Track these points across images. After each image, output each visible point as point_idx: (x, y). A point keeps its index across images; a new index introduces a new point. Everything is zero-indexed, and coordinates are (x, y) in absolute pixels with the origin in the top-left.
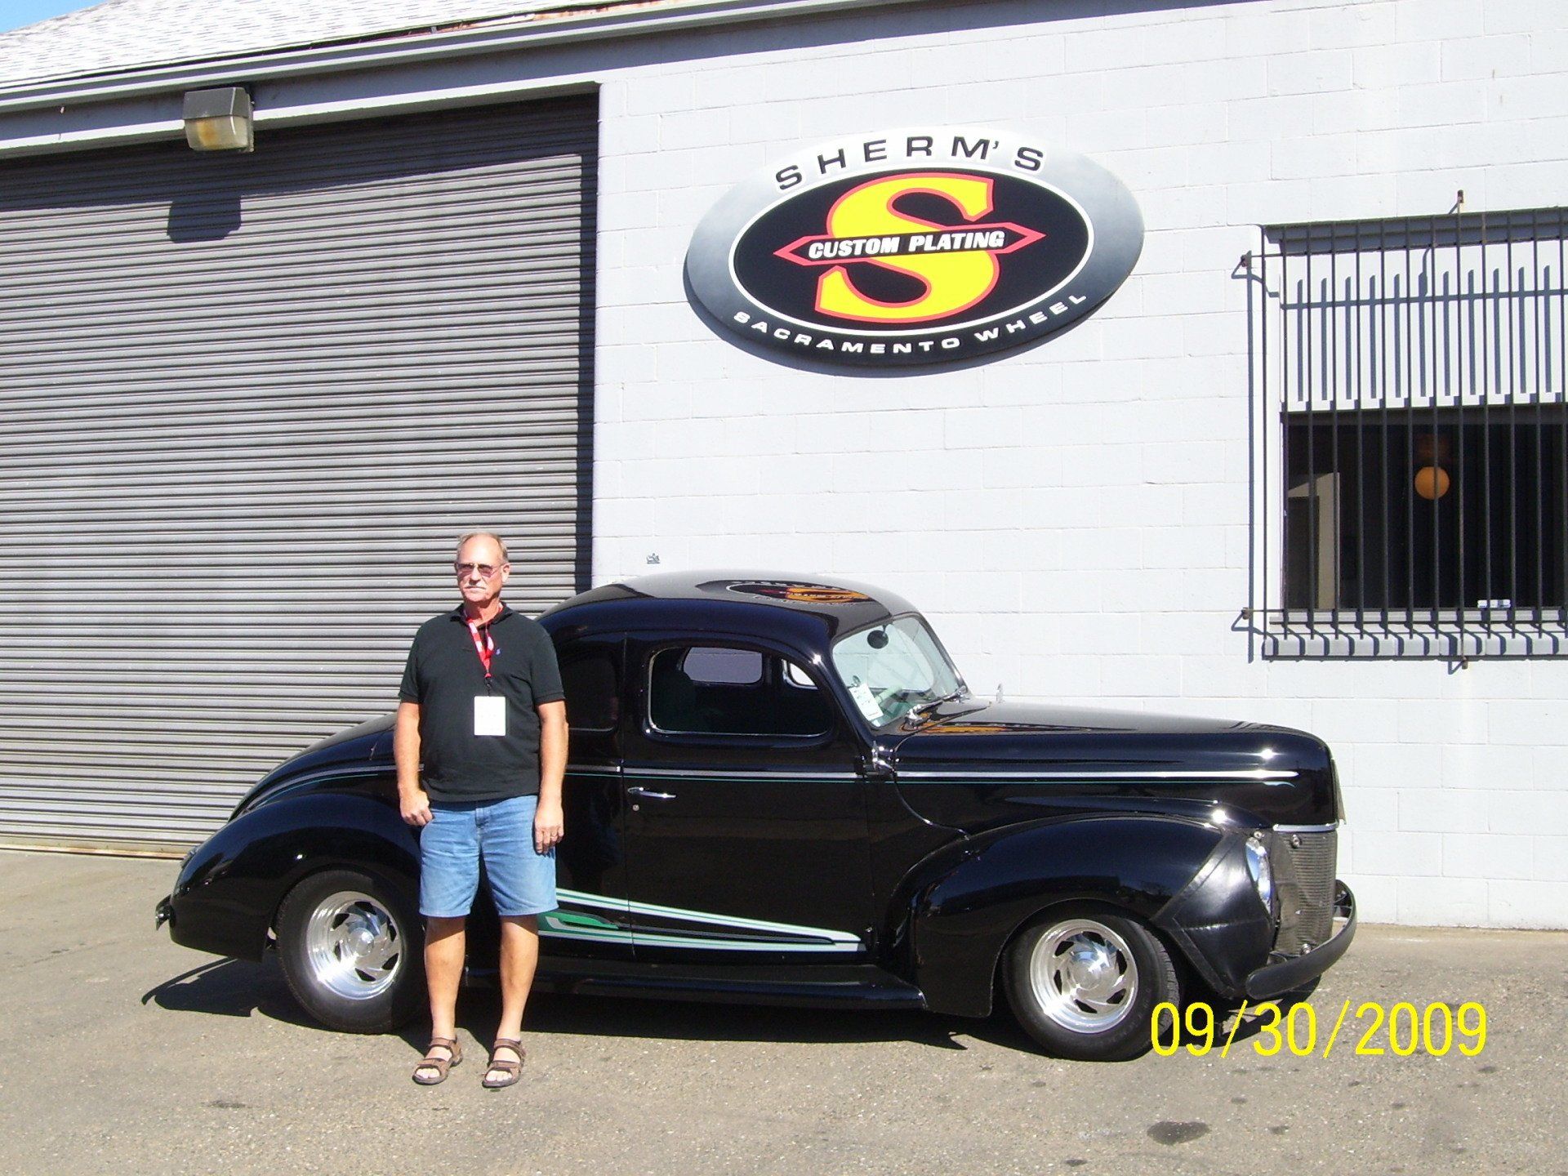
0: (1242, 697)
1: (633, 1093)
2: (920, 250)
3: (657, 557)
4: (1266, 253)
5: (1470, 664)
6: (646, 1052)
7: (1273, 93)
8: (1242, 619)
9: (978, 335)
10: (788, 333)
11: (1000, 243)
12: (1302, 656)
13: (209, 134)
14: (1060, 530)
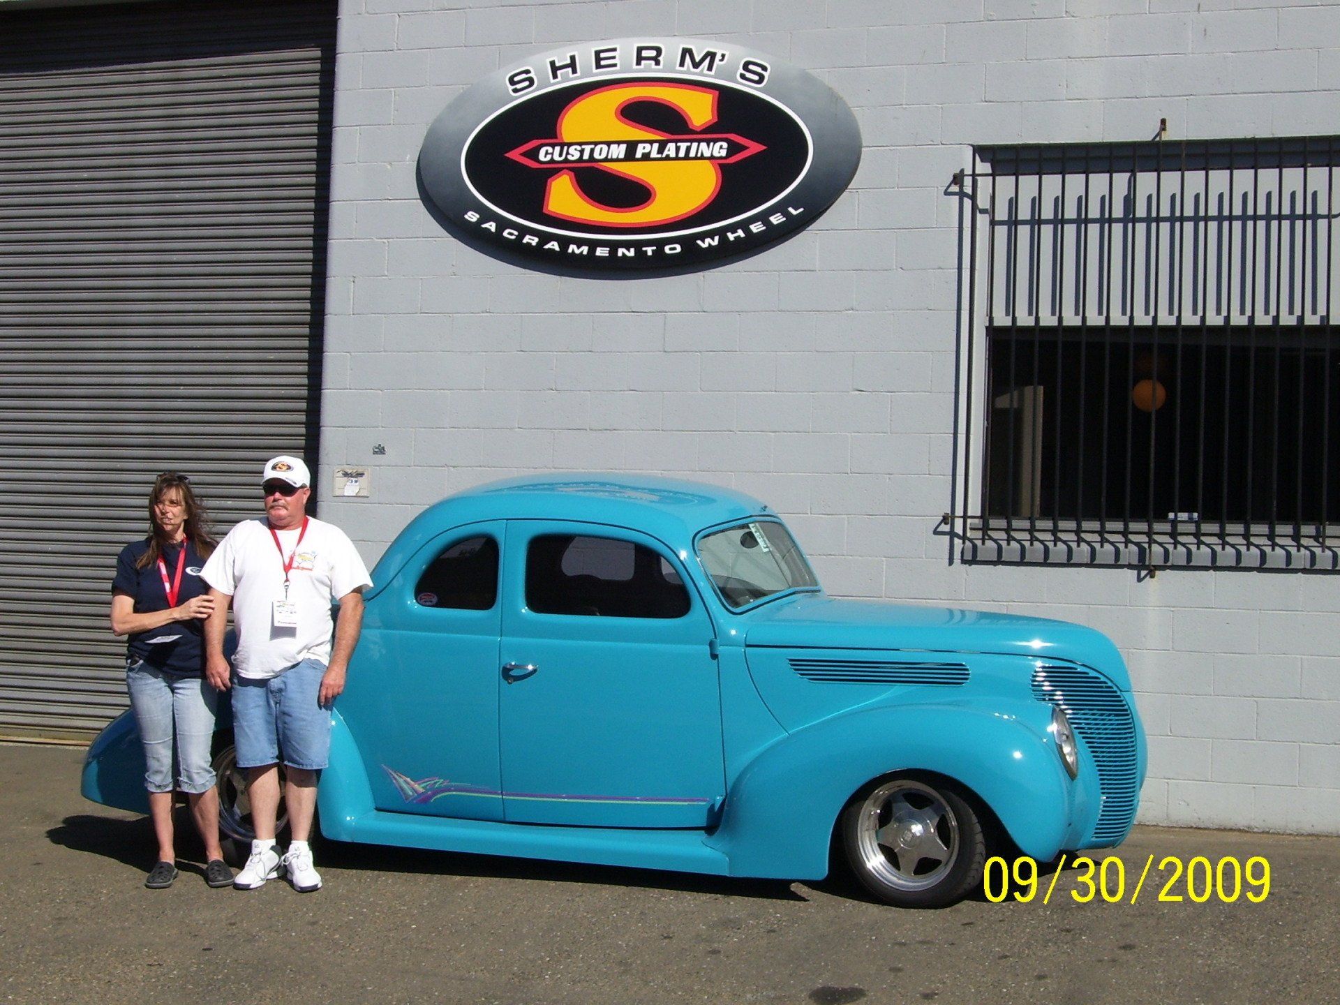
0: (941, 599)
1: (337, 954)
2: (646, 157)
3: (383, 448)
4: (977, 172)
5: (1157, 573)
6: (351, 918)
7: (990, 18)
8: (943, 524)
9: (699, 242)
10: (516, 233)
11: (723, 153)
12: (999, 561)
14: (772, 434)
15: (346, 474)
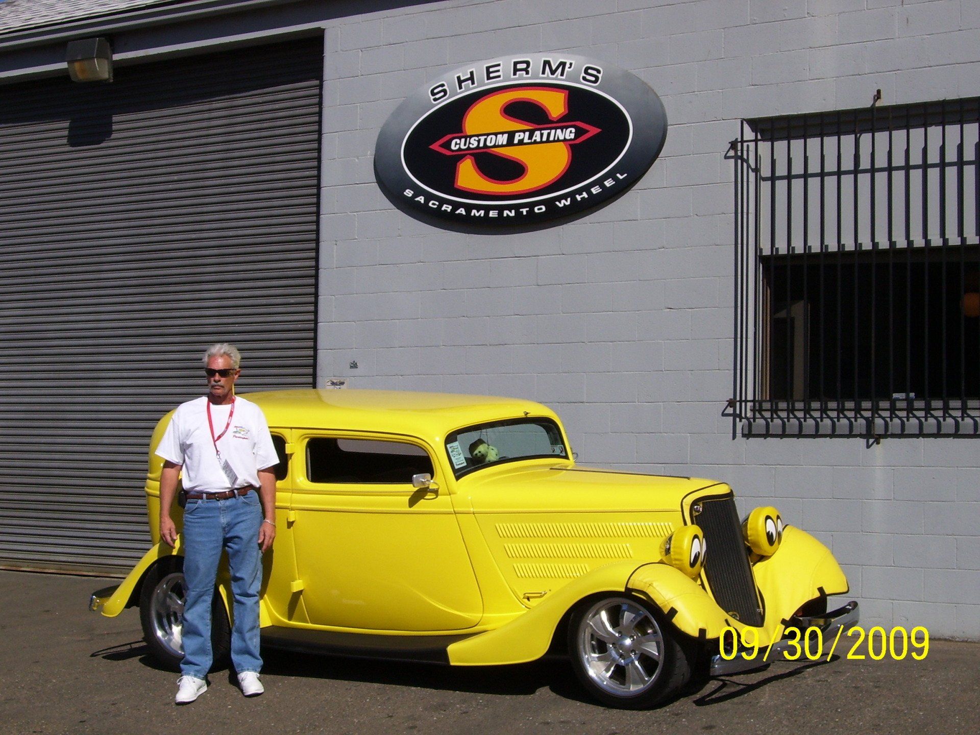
0: (729, 464)
2: (521, 142)
3: (356, 363)
5: (882, 440)
7: (754, 22)
8: (729, 407)
9: (557, 203)
10: (437, 203)
11: (572, 136)
12: (768, 434)
13: (83, 71)
14: (611, 343)
15: (333, 384)
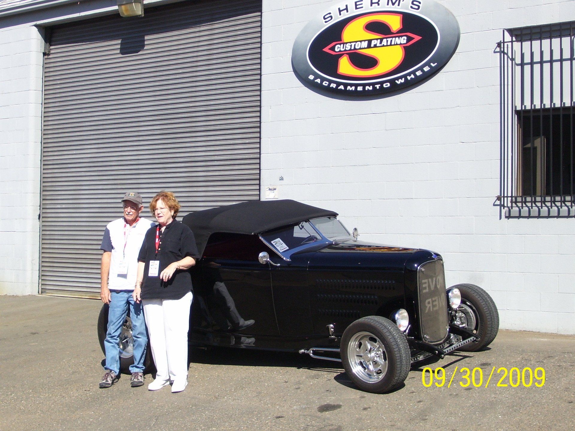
0: (497, 234)
2: (375, 46)
3: (283, 178)
4: (505, 41)
8: (497, 200)
9: (396, 81)
10: (328, 83)
11: (405, 41)
12: (520, 216)
13: (127, 10)
14: (428, 164)
15: (270, 189)
